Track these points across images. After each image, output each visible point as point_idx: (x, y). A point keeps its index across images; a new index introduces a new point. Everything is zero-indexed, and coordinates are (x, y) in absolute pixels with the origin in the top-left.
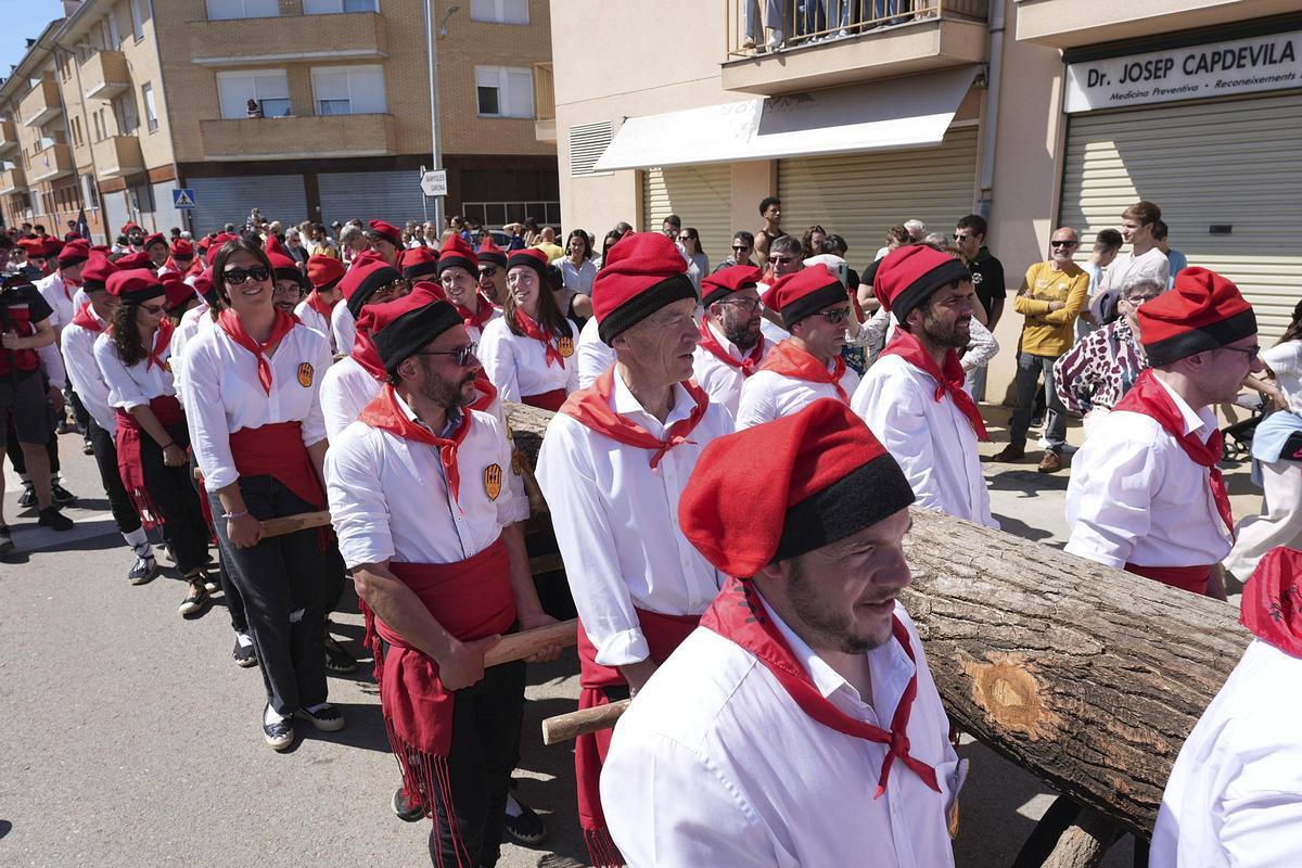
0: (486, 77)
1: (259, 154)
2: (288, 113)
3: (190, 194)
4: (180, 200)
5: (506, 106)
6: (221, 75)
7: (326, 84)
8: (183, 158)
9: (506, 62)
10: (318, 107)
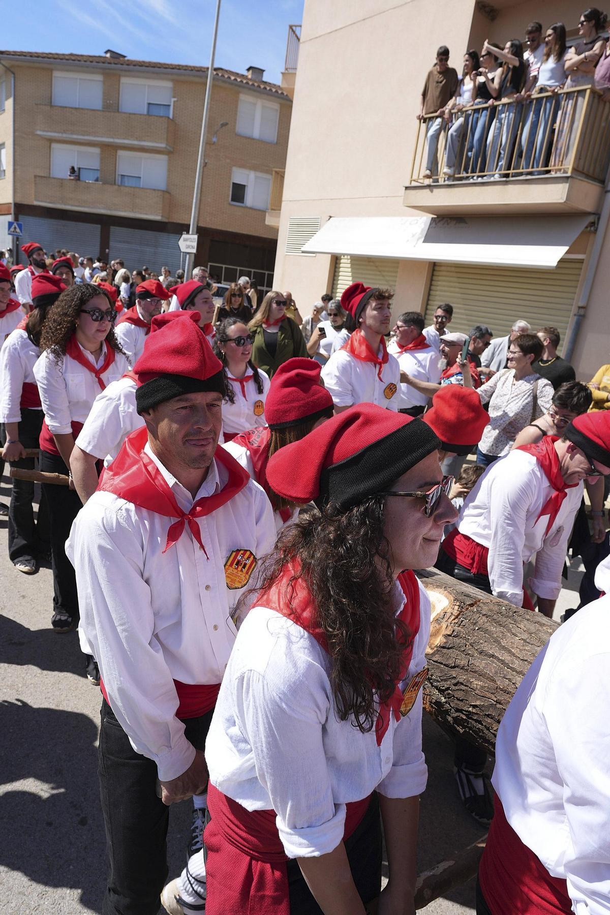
0: (240, 176)
1: (72, 206)
2: (97, 180)
3: (20, 226)
4: (12, 229)
5: (250, 199)
6: (55, 146)
7: (127, 163)
8: (19, 201)
9: (254, 168)
10: (118, 179)
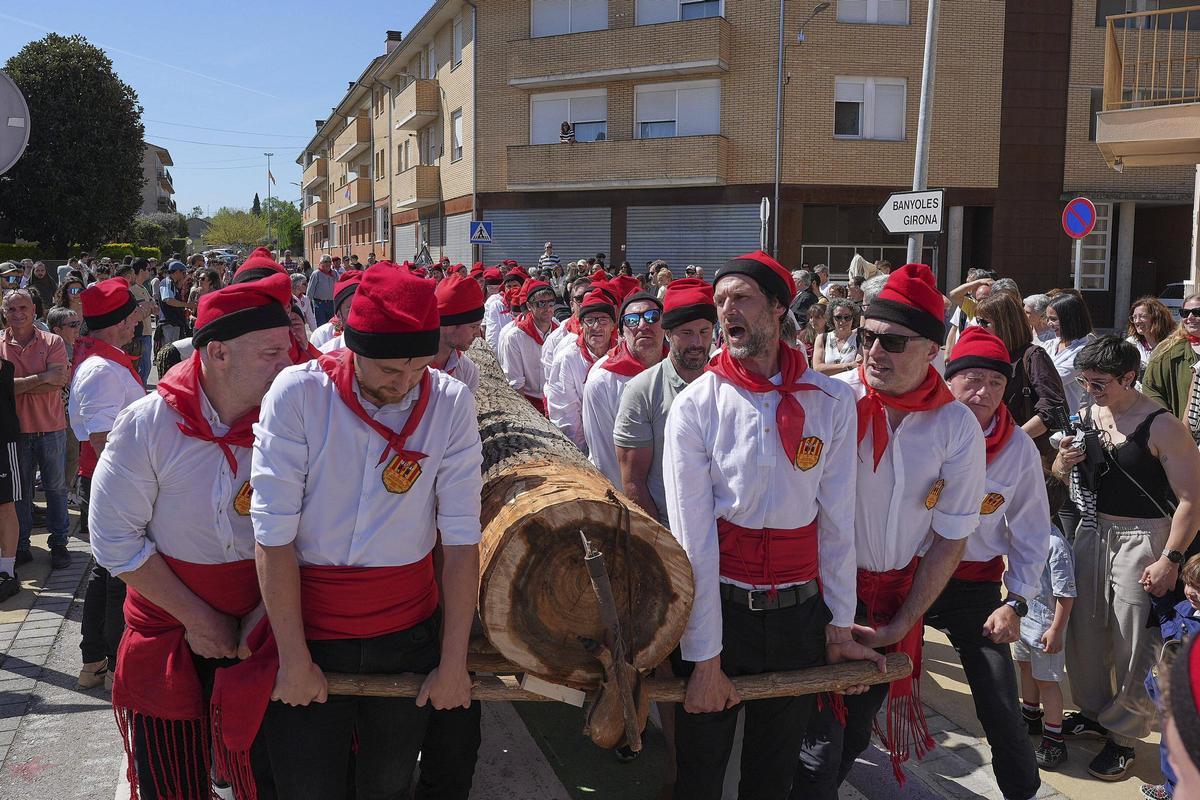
0: (846, 89)
1: (566, 183)
2: (601, 136)
3: (488, 227)
4: (477, 234)
5: (868, 126)
6: (535, 97)
7: (649, 103)
8: (482, 189)
9: (874, 71)
10: (638, 131)
